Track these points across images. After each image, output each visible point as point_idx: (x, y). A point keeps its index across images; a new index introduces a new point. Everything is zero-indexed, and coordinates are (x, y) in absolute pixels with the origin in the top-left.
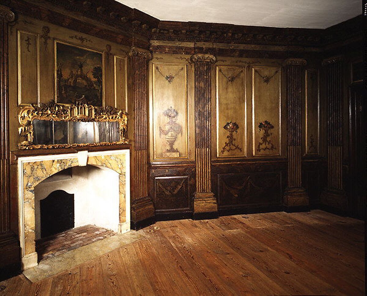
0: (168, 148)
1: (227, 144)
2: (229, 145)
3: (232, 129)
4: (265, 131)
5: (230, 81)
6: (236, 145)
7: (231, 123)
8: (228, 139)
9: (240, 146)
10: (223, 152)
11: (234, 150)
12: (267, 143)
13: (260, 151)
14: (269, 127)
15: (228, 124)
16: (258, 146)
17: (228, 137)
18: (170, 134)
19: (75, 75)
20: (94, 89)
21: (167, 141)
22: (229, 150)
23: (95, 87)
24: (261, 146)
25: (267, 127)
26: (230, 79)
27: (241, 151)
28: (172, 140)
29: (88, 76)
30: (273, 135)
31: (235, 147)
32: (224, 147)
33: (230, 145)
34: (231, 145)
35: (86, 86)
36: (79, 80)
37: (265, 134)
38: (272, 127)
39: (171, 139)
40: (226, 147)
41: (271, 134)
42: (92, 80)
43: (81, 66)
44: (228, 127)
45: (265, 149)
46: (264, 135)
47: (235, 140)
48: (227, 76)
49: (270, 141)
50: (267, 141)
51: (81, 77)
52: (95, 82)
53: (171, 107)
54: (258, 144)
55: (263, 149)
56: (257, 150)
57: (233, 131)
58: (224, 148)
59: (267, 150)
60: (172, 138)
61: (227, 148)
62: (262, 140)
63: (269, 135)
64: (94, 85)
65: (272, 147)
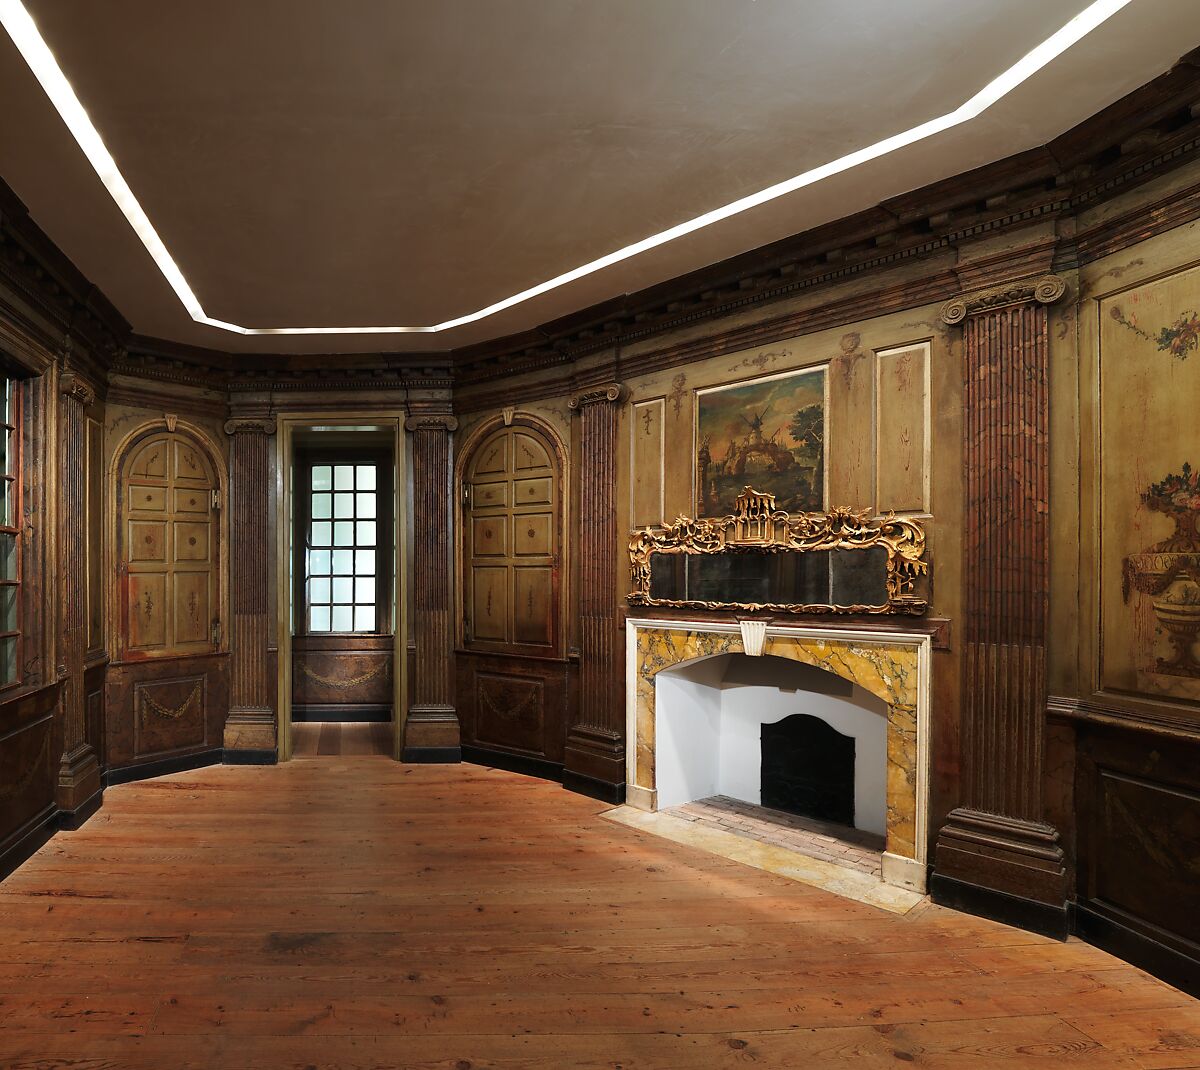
0: (1166, 652)
18: (1175, 591)
19: (742, 449)
20: (797, 468)
21: (1160, 620)
23: (798, 464)
28: (1187, 618)
29: (776, 442)
35: (770, 467)
36: (753, 457)
39: (1184, 613)
42: (789, 447)
43: (757, 425)
51: (758, 450)
52: (799, 452)
53: (1187, 467)
60: (1187, 608)
64: (797, 459)
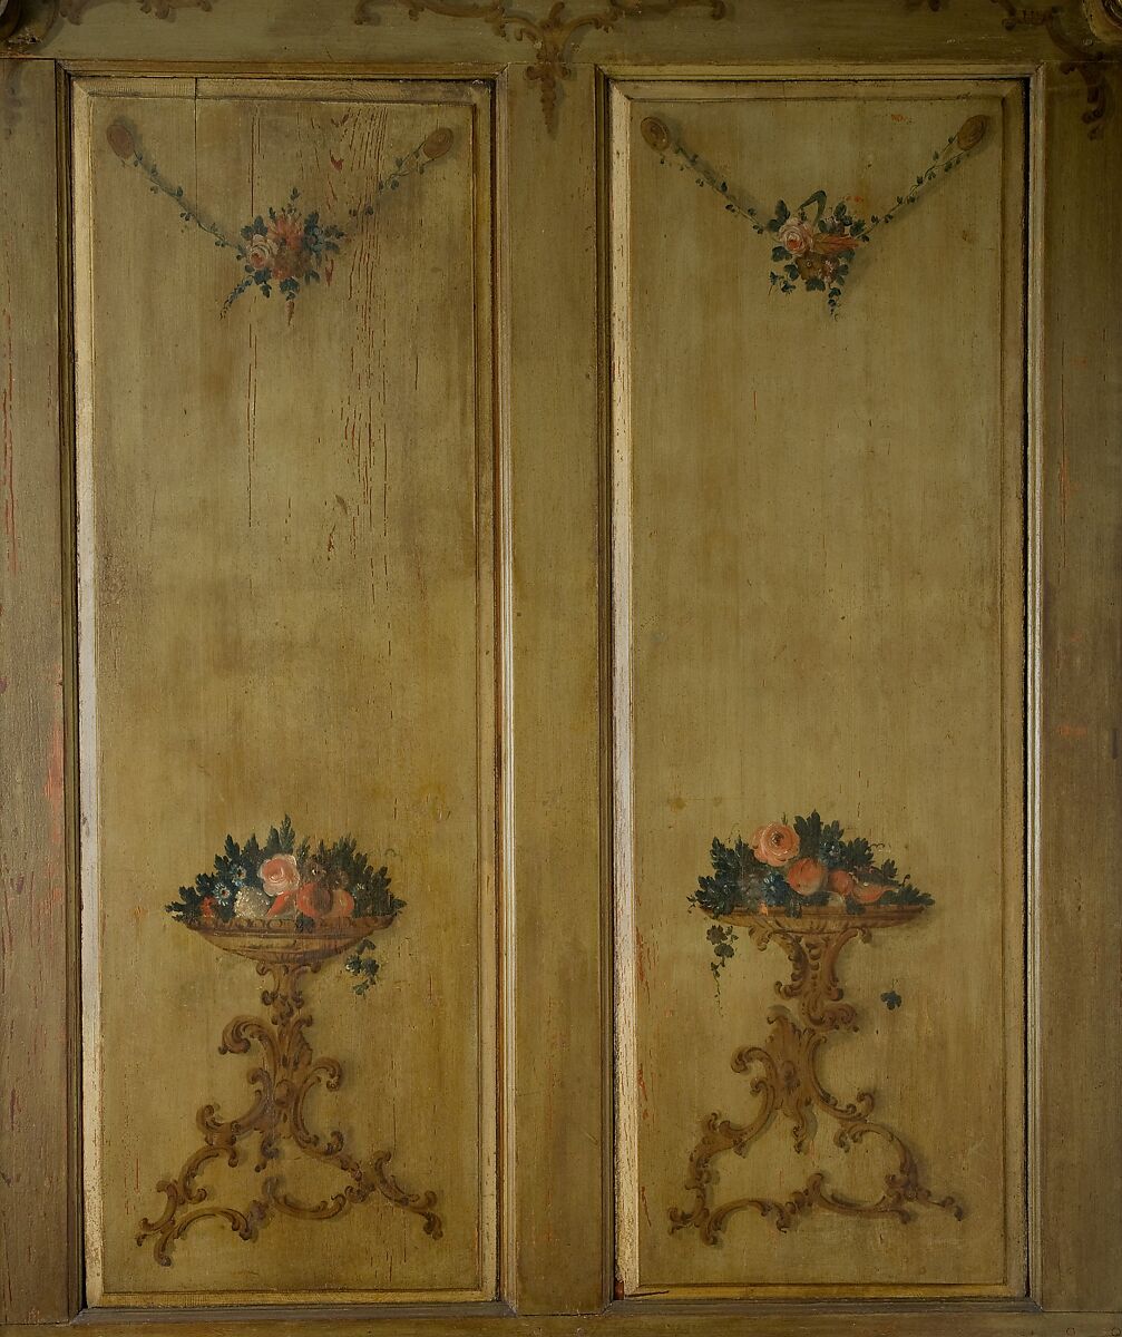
1: (220, 1137)
2: (249, 1144)
3: (304, 925)
4: (799, 959)
5: (262, 277)
6: (362, 1150)
7: (280, 842)
8: (236, 1064)
9: (412, 1168)
10: (162, 1235)
11: (320, 1212)
12: (827, 1126)
13: (711, 1224)
14: (854, 908)
15: (240, 862)
16: (683, 1170)
17: (237, 1038)
22: (262, 1210)
24: (728, 1164)
25: (821, 899)
26: (265, 247)
27: (433, 1226)
30: (908, 1013)
31: (340, 1181)
32: (176, 1173)
33: (268, 1151)
34: (288, 1148)
37: (792, 1005)
38: (910, 905)
40: (200, 1181)
41: (893, 1000)
44: (245, 906)
45: (788, 1213)
46: (780, 1017)
47: (339, 1073)
48: (216, 213)
49: (869, 1097)
50: (826, 1098)
54: (692, 1142)
55: (764, 1207)
56: (679, 1220)
57: (316, 962)
58: (180, 1192)
59: (827, 1227)
61: (232, 1186)
62: (744, 1082)
63: (848, 1019)
65: (907, 1185)
